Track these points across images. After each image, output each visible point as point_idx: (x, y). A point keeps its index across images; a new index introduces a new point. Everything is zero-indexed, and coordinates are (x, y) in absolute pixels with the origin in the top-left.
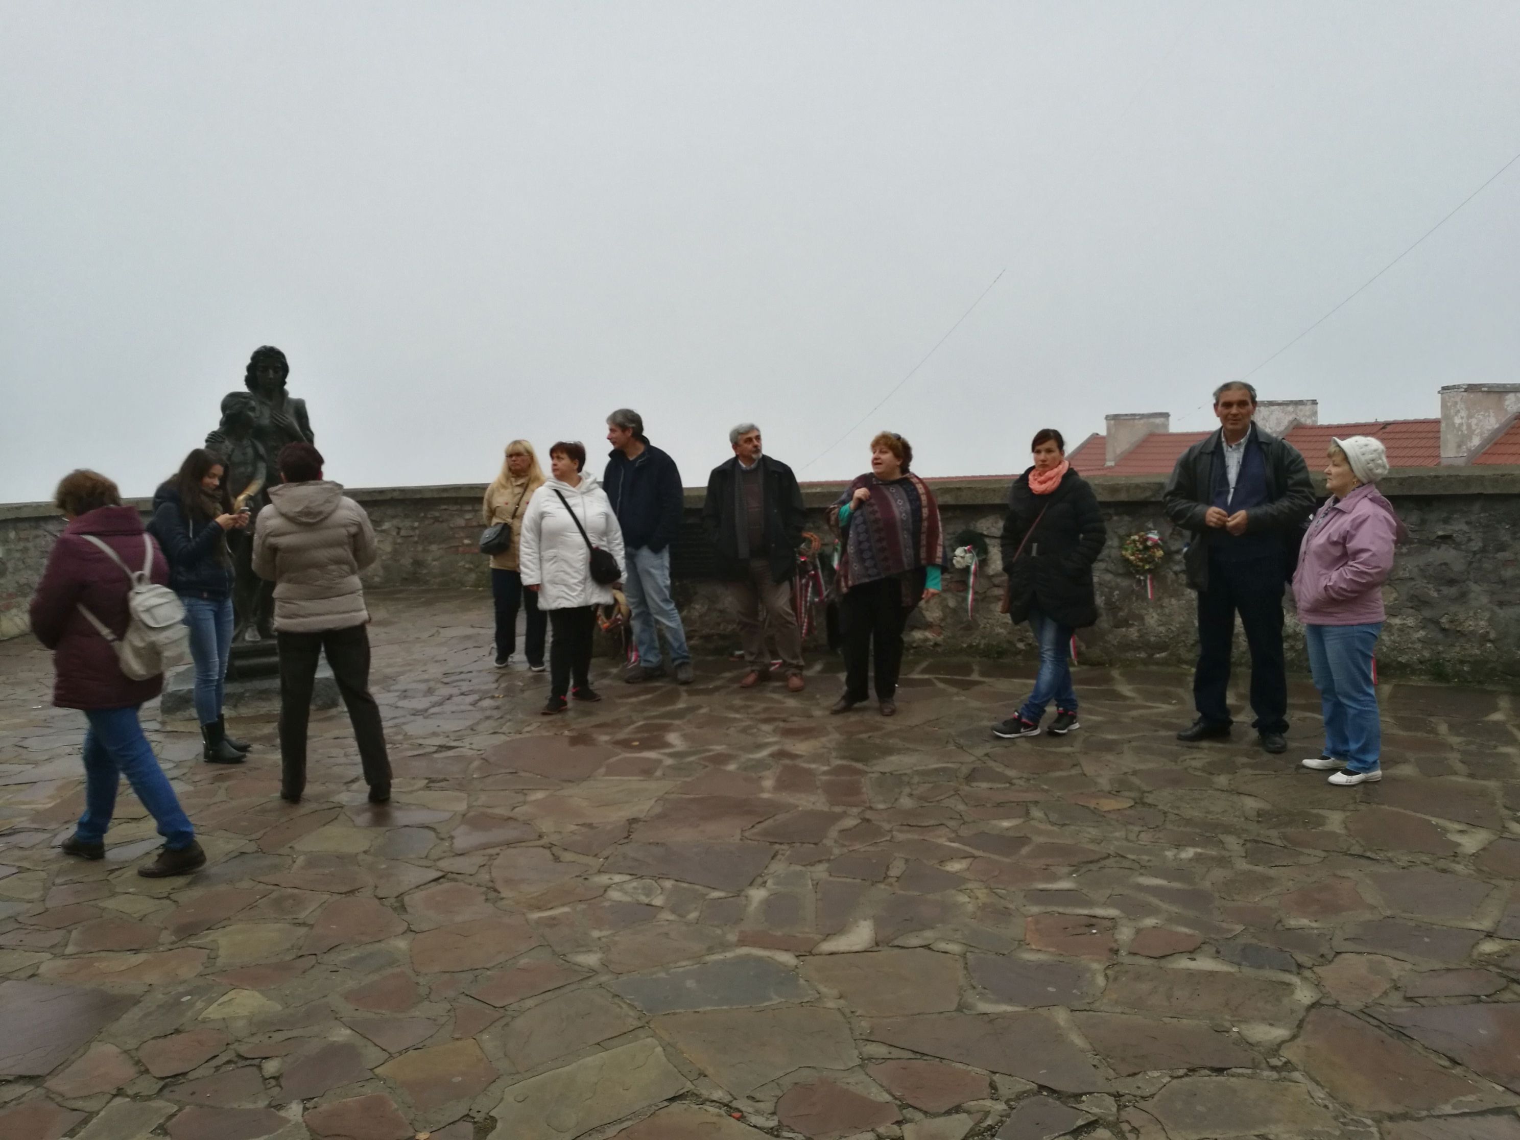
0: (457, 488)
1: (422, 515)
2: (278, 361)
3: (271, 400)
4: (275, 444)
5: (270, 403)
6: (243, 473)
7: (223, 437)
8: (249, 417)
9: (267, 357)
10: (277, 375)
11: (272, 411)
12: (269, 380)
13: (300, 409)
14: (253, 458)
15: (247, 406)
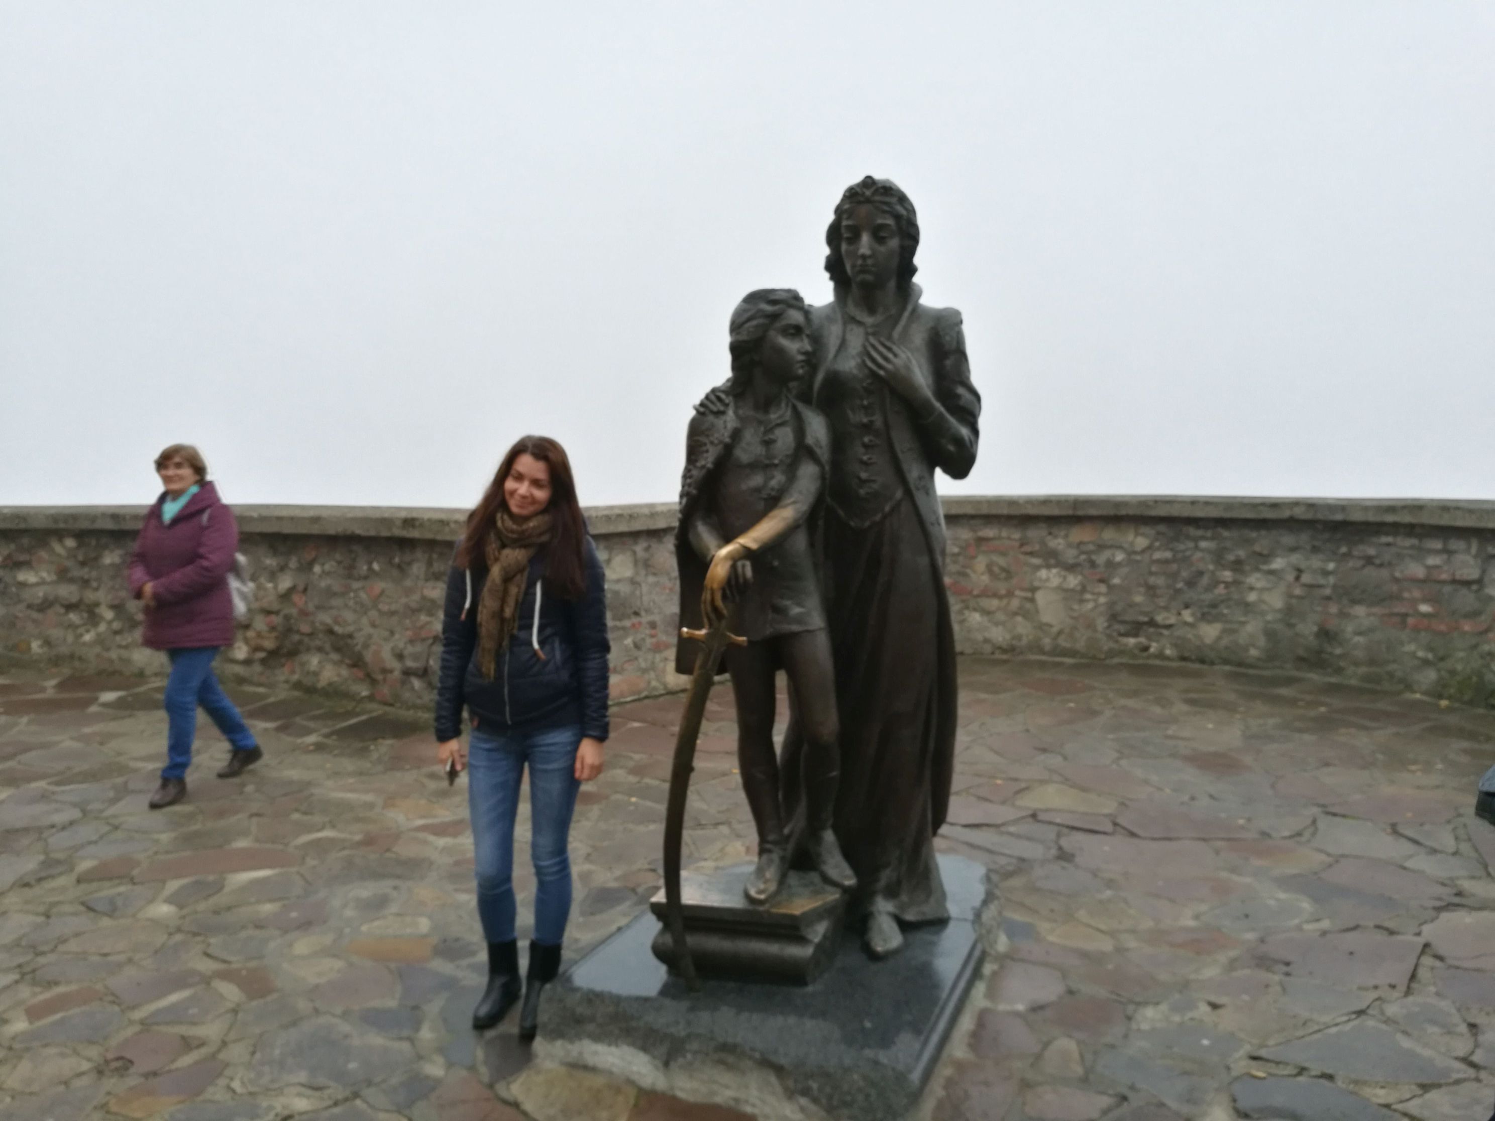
0: (1416, 507)
1: (1344, 549)
2: (884, 212)
3: (872, 311)
4: (865, 420)
5: (869, 320)
6: (758, 490)
7: (727, 401)
8: (781, 351)
9: (859, 203)
10: (882, 249)
11: (867, 340)
12: (860, 262)
13: (941, 333)
14: (790, 452)
15: (778, 325)
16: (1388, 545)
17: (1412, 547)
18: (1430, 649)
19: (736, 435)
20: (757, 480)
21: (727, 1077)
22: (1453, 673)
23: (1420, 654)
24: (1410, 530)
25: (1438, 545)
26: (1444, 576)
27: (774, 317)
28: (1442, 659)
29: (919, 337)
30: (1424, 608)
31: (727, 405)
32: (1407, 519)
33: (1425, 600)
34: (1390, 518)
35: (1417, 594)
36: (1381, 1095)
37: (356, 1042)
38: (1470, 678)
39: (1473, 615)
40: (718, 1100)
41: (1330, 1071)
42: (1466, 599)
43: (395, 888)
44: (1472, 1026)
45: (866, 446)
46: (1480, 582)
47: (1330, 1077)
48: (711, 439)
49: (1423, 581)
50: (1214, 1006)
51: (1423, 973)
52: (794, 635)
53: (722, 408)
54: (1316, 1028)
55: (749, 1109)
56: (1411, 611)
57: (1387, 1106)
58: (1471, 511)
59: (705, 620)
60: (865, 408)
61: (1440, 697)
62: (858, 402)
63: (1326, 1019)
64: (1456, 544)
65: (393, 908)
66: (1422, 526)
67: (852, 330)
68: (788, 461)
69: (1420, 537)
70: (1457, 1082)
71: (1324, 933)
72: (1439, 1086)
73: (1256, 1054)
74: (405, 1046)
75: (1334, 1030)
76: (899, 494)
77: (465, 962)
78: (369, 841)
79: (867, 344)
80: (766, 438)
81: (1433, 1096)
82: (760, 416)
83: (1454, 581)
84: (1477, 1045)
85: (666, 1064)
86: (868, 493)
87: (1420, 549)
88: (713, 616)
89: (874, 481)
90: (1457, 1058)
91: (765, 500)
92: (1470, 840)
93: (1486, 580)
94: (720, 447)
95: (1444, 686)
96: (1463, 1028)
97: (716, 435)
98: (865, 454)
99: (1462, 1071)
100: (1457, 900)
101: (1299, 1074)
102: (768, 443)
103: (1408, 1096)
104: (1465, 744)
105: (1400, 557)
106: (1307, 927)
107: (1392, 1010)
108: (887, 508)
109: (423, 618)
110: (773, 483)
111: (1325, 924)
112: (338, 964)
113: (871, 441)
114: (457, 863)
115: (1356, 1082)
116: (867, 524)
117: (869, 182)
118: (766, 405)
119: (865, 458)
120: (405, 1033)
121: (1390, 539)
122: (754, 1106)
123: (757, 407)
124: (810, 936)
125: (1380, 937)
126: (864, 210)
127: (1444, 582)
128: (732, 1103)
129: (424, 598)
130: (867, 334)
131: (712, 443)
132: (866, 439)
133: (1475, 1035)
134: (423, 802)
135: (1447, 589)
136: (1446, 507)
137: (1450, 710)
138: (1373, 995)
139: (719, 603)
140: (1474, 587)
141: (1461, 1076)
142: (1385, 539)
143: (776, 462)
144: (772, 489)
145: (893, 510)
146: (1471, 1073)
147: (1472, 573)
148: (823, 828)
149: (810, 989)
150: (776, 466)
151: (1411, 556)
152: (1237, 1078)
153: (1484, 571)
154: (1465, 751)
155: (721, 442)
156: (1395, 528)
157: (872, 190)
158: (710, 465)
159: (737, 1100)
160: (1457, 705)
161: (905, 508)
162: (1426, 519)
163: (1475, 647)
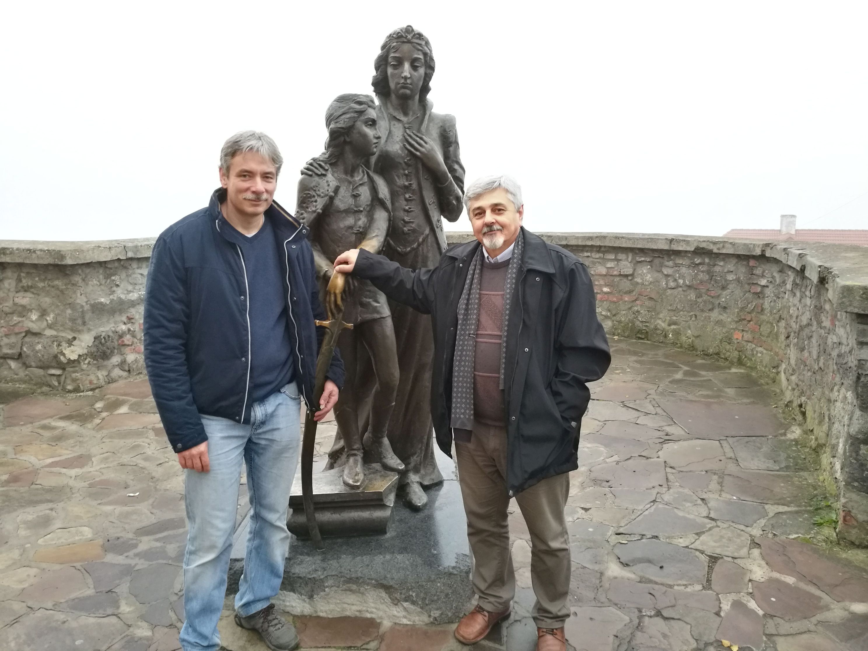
2: (419, 50)
3: (406, 114)
4: (406, 183)
5: (404, 119)
6: (351, 227)
7: (326, 168)
8: (364, 136)
9: (404, 42)
10: (416, 74)
11: (406, 132)
12: (402, 81)
13: (448, 130)
14: (369, 203)
15: (362, 118)
16: (588, 257)
17: (600, 258)
18: (609, 311)
19: (336, 190)
20: (350, 221)
21: (352, 598)
22: (620, 322)
23: (604, 313)
24: (599, 249)
25: (612, 256)
26: (615, 273)
27: (361, 113)
28: (614, 315)
29: (435, 132)
30: (605, 289)
31: (327, 170)
32: (598, 243)
33: (606, 285)
34: (589, 243)
35: (602, 282)
36: (682, 542)
37: (74, 624)
38: (628, 324)
39: (630, 292)
40: (348, 613)
41: (655, 534)
42: (626, 284)
43: (52, 509)
44: (703, 500)
45: (406, 200)
46: (632, 275)
47: (656, 537)
48: (318, 193)
49: (605, 275)
50: (586, 510)
51: (671, 477)
52: (375, 320)
53: (324, 172)
54: (639, 513)
55: (369, 616)
56: (599, 292)
57: (687, 547)
58: (629, 239)
59: (329, 314)
60: (406, 175)
61: (614, 334)
62: (402, 171)
63: (640, 507)
64: (621, 256)
65: (58, 524)
66: (605, 247)
67: (394, 125)
68: (368, 209)
69: (604, 253)
70: (710, 529)
71: (618, 463)
72: (703, 532)
73: (618, 532)
74: (113, 620)
75: (646, 513)
76: (427, 231)
77: (131, 553)
78: (15, 479)
79: (405, 134)
80: (354, 193)
81: (703, 537)
82: (349, 178)
83: (620, 275)
84: (709, 509)
85: (311, 597)
86: (409, 230)
87: (603, 258)
88: (334, 311)
89: (412, 222)
90: (704, 517)
91: (356, 234)
92: (659, 406)
93: (635, 274)
94: (326, 198)
95: (616, 329)
96: (699, 502)
97: (322, 190)
98: (406, 206)
99: (710, 524)
100: (667, 438)
101: (642, 539)
102: (355, 196)
103: (694, 541)
104: (634, 358)
105: (594, 263)
106: (608, 460)
107: (667, 497)
108: (421, 240)
109: (16, 319)
110: (360, 223)
111: (616, 458)
112: (33, 571)
113: (410, 197)
114: (91, 486)
115: (668, 538)
116: (409, 249)
117: (409, 30)
118: (351, 171)
119: (407, 208)
120: (109, 611)
121: (589, 254)
122: (371, 613)
123: (346, 173)
124: (388, 504)
125: (644, 461)
126: (406, 47)
127: (615, 276)
128: (358, 614)
129: (15, 304)
130: (405, 128)
131: (319, 196)
132: (407, 196)
133: (706, 504)
134: (45, 446)
135: (617, 279)
136: (617, 237)
137: (619, 341)
138: (654, 492)
139: (339, 302)
140: (630, 278)
141: (710, 525)
142: (586, 254)
143: (362, 209)
144: (360, 227)
145: (424, 240)
146: (713, 524)
147: (630, 271)
148: (383, 437)
149: (388, 535)
150: (361, 211)
151: (599, 262)
152: (614, 546)
153: (634, 270)
154: (636, 361)
155: (327, 195)
156: (591, 248)
157: (412, 35)
158: (320, 211)
159: (360, 611)
160: (622, 338)
161: (431, 239)
162: (607, 243)
163: (630, 308)
